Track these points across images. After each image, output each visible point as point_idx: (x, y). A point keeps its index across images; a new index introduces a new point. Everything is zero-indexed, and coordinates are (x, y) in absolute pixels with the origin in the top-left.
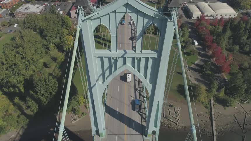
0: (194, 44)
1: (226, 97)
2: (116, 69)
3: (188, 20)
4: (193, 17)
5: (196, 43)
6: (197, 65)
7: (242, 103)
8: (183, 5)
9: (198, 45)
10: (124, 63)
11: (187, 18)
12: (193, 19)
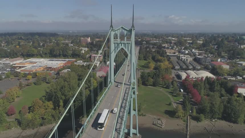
0: (180, 91)
1: (198, 115)
2: (119, 47)
3: (179, 80)
4: (182, 78)
5: (182, 91)
6: (180, 101)
7: (211, 121)
8: (176, 73)
9: (183, 92)
10: (121, 45)
11: (178, 79)
12: (182, 80)
